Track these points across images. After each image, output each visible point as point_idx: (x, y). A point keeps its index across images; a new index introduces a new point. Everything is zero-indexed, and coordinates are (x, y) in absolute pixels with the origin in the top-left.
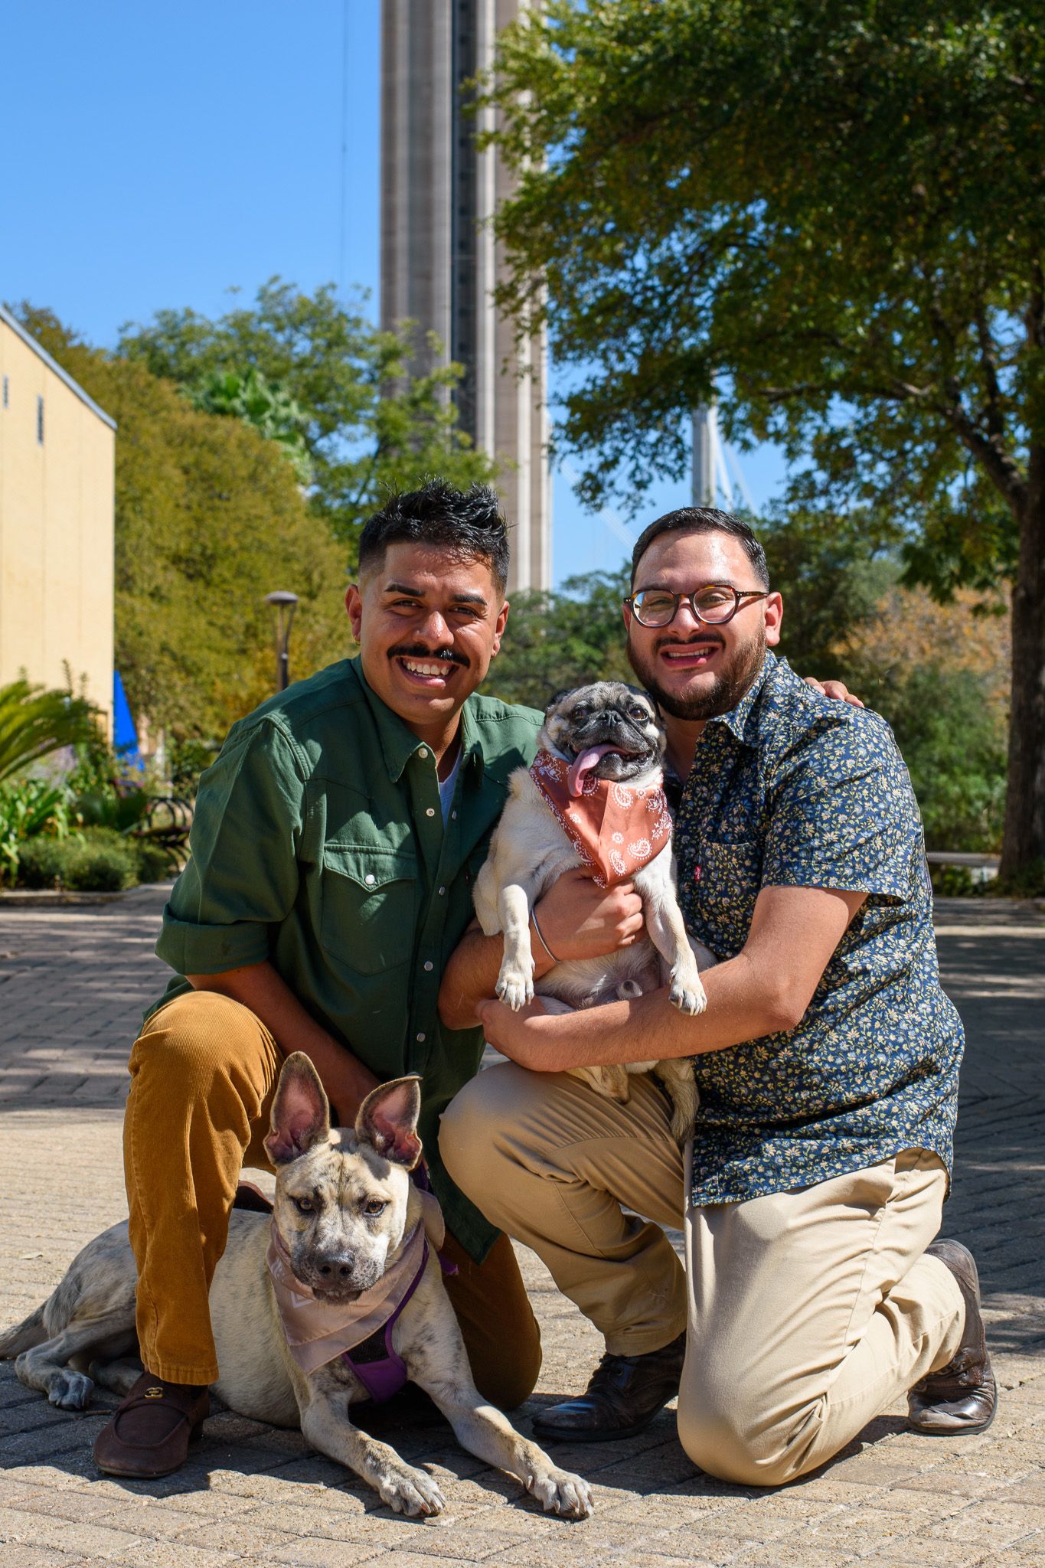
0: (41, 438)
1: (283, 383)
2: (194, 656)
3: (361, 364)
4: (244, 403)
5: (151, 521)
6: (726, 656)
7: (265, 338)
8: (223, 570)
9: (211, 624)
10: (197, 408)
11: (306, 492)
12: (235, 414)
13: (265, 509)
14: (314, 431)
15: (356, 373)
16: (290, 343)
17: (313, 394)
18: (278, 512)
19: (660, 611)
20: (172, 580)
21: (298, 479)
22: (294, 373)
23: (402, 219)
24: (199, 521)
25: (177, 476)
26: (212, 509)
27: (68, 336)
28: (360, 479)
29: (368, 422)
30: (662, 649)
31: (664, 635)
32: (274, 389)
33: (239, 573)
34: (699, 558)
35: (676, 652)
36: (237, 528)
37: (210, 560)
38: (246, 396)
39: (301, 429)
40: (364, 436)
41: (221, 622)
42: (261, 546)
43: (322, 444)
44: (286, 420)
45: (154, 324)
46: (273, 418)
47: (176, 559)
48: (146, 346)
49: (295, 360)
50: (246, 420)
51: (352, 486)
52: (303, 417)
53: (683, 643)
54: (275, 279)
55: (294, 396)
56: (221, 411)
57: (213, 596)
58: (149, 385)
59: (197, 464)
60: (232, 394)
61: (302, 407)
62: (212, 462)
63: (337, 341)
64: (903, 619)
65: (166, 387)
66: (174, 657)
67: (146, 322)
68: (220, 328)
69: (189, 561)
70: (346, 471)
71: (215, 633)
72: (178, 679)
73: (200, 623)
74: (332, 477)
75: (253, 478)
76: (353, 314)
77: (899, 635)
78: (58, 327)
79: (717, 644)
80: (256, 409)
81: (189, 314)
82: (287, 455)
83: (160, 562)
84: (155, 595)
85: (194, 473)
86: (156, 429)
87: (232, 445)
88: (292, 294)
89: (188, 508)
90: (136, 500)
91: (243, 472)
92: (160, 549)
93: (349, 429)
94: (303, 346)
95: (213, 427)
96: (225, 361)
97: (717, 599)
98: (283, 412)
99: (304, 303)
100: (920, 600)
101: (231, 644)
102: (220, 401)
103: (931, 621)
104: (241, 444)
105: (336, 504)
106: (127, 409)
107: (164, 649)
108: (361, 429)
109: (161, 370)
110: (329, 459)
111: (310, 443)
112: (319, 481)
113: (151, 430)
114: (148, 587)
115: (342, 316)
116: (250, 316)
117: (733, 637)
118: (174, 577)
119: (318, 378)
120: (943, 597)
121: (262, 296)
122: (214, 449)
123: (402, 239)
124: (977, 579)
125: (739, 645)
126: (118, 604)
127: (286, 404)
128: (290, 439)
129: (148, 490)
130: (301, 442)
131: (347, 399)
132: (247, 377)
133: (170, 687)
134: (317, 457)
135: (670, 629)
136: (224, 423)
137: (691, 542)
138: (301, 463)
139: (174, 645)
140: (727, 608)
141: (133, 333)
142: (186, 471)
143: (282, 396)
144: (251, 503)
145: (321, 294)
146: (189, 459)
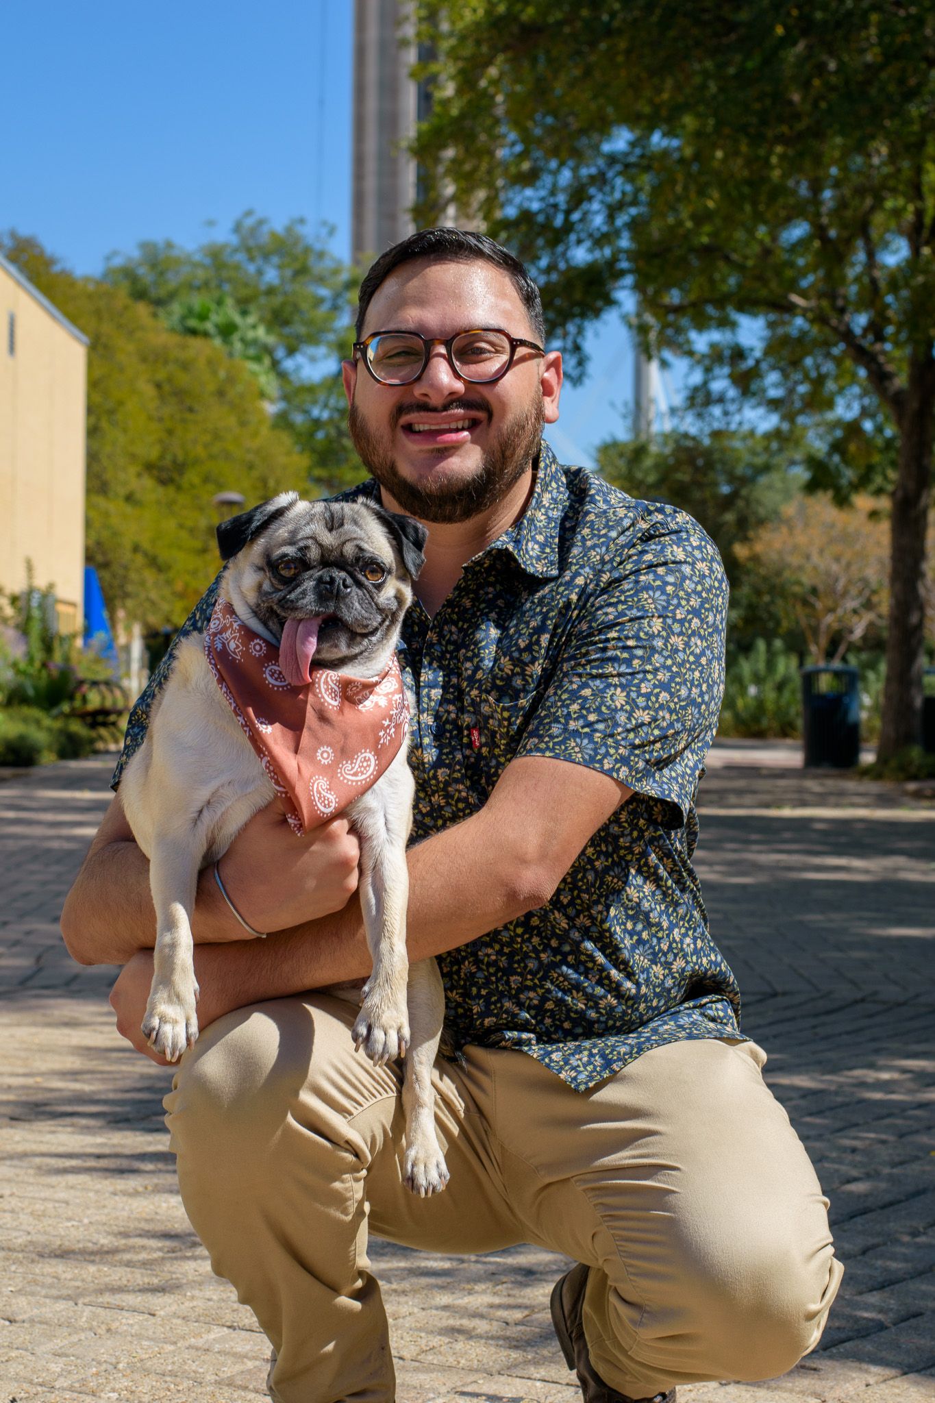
0: (12, 348)
1: (252, 308)
2: (164, 555)
3: (324, 292)
4: (217, 326)
5: (125, 431)
6: (493, 432)
7: (237, 267)
8: (192, 477)
9: (181, 526)
10: (172, 330)
11: (271, 408)
12: (206, 335)
13: (232, 421)
14: (280, 353)
15: (320, 301)
16: (260, 273)
17: (278, 319)
18: (243, 424)
19: (400, 365)
20: (146, 486)
21: (262, 395)
22: (263, 300)
23: (371, 166)
24: (170, 432)
25: (149, 391)
26: (184, 421)
27: (50, 262)
28: (322, 396)
29: (329, 344)
30: (405, 419)
31: (407, 400)
32: (244, 313)
33: (206, 479)
34: (457, 295)
35: (422, 421)
36: (207, 438)
37: (180, 468)
38: (216, 318)
39: (268, 350)
40: (326, 357)
41: (189, 523)
42: (228, 456)
43: (288, 364)
44: (255, 342)
45: (136, 254)
46: (243, 340)
47: (149, 467)
48: (128, 274)
49: (263, 287)
50: (217, 342)
51: (315, 402)
52: (271, 340)
53: (434, 410)
54: (249, 213)
55: (262, 320)
56: (193, 332)
57: (182, 499)
58: (126, 308)
59: (170, 380)
60: (203, 317)
61: (269, 330)
62: (183, 379)
63: (302, 271)
64: (806, 525)
65: (142, 310)
66: (146, 554)
67: (128, 251)
68: (197, 257)
69: (161, 469)
70: (310, 389)
71: (184, 534)
72: (150, 576)
73: (170, 525)
74: (295, 393)
75: (221, 393)
76: (318, 246)
77: (801, 539)
78: (42, 253)
79: (481, 415)
80: (227, 331)
81: (169, 245)
82: (254, 374)
83: (133, 470)
84: (129, 498)
85: (167, 388)
86: (131, 347)
87: (201, 363)
88: (265, 229)
89: (161, 420)
90: (111, 412)
91: (211, 387)
92: (133, 457)
93: (311, 350)
94: (271, 276)
95: (184, 347)
96: (199, 288)
97: (482, 351)
98: (250, 335)
99: (273, 235)
100: (822, 506)
101: (198, 544)
102: (193, 323)
103: (832, 526)
104: (210, 362)
105: (298, 419)
106: (107, 328)
107: (136, 549)
108: (322, 350)
109: (140, 294)
110: (293, 378)
111: (275, 364)
112: (286, 397)
113: (126, 350)
114: (122, 491)
115: (307, 250)
116: (223, 247)
117: (503, 406)
118: (148, 482)
119: (283, 304)
120: (842, 501)
121: (237, 228)
122: (185, 366)
123: (371, 183)
124: (872, 487)
125: (510, 418)
126: (89, 505)
127: (254, 327)
128: (257, 359)
129: (121, 403)
130: (267, 361)
131: (309, 323)
132: (220, 303)
133: (142, 583)
134: (282, 375)
135: (418, 391)
136: (196, 343)
137: (445, 273)
138: (267, 382)
139: (146, 545)
140: (494, 365)
141: (118, 262)
142: (158, 386)
143: (251, 319)
144: (218, 416)
145: (289, 230)
146: (161, 375)
